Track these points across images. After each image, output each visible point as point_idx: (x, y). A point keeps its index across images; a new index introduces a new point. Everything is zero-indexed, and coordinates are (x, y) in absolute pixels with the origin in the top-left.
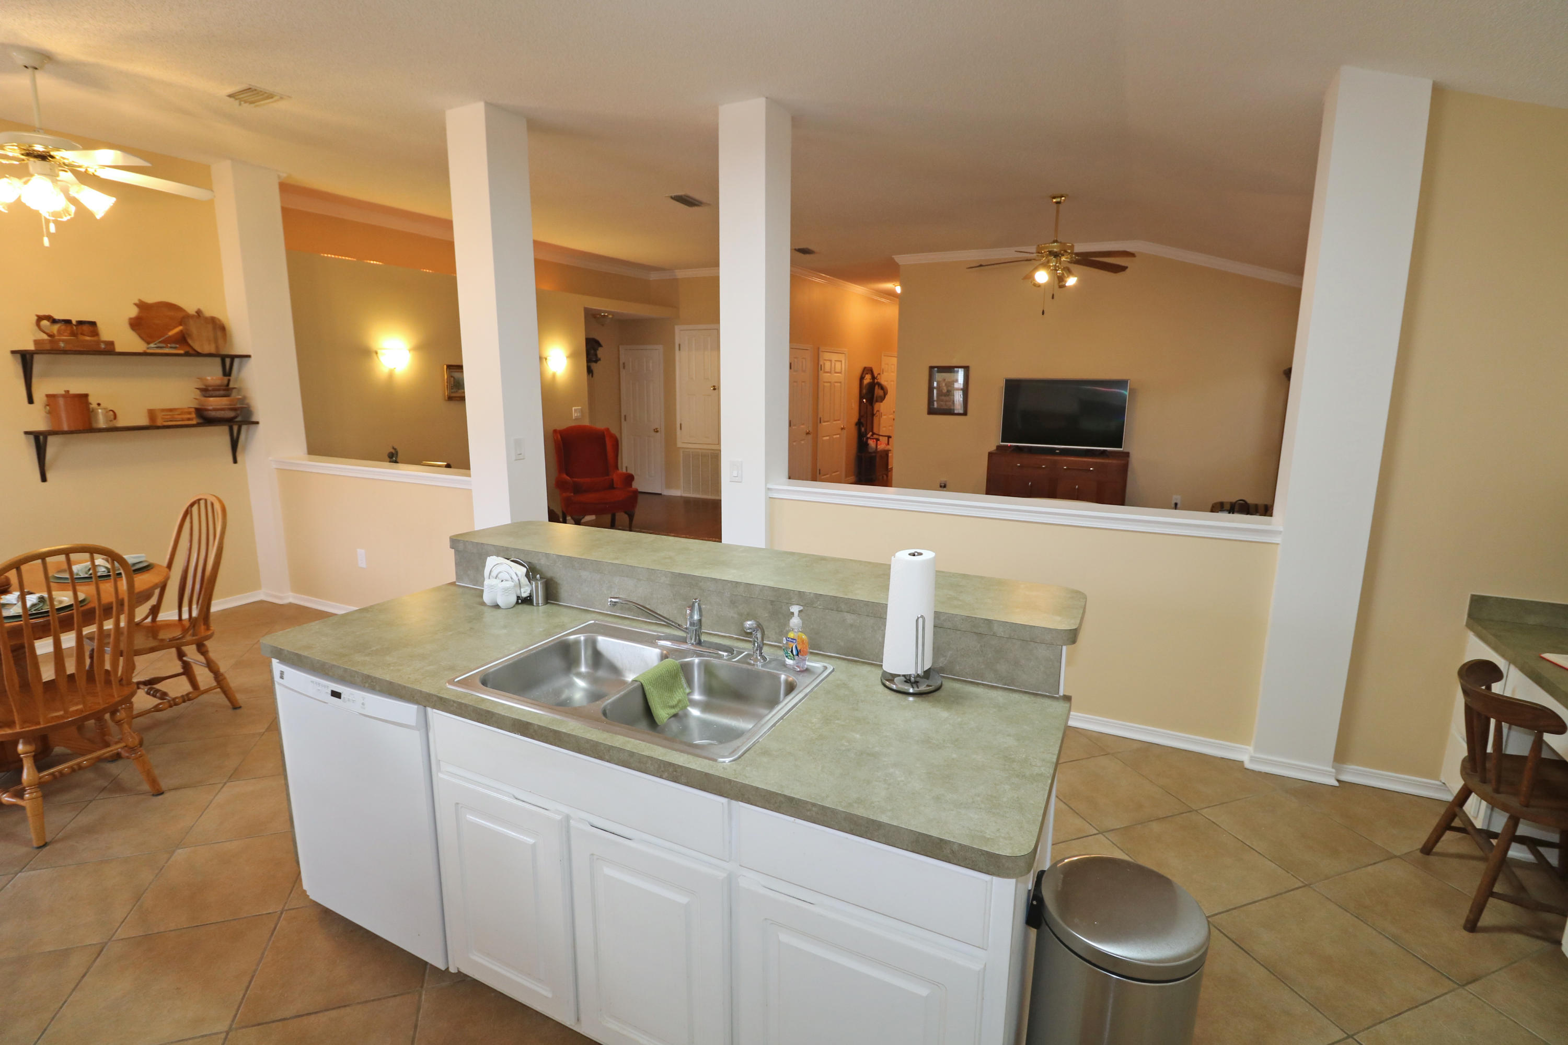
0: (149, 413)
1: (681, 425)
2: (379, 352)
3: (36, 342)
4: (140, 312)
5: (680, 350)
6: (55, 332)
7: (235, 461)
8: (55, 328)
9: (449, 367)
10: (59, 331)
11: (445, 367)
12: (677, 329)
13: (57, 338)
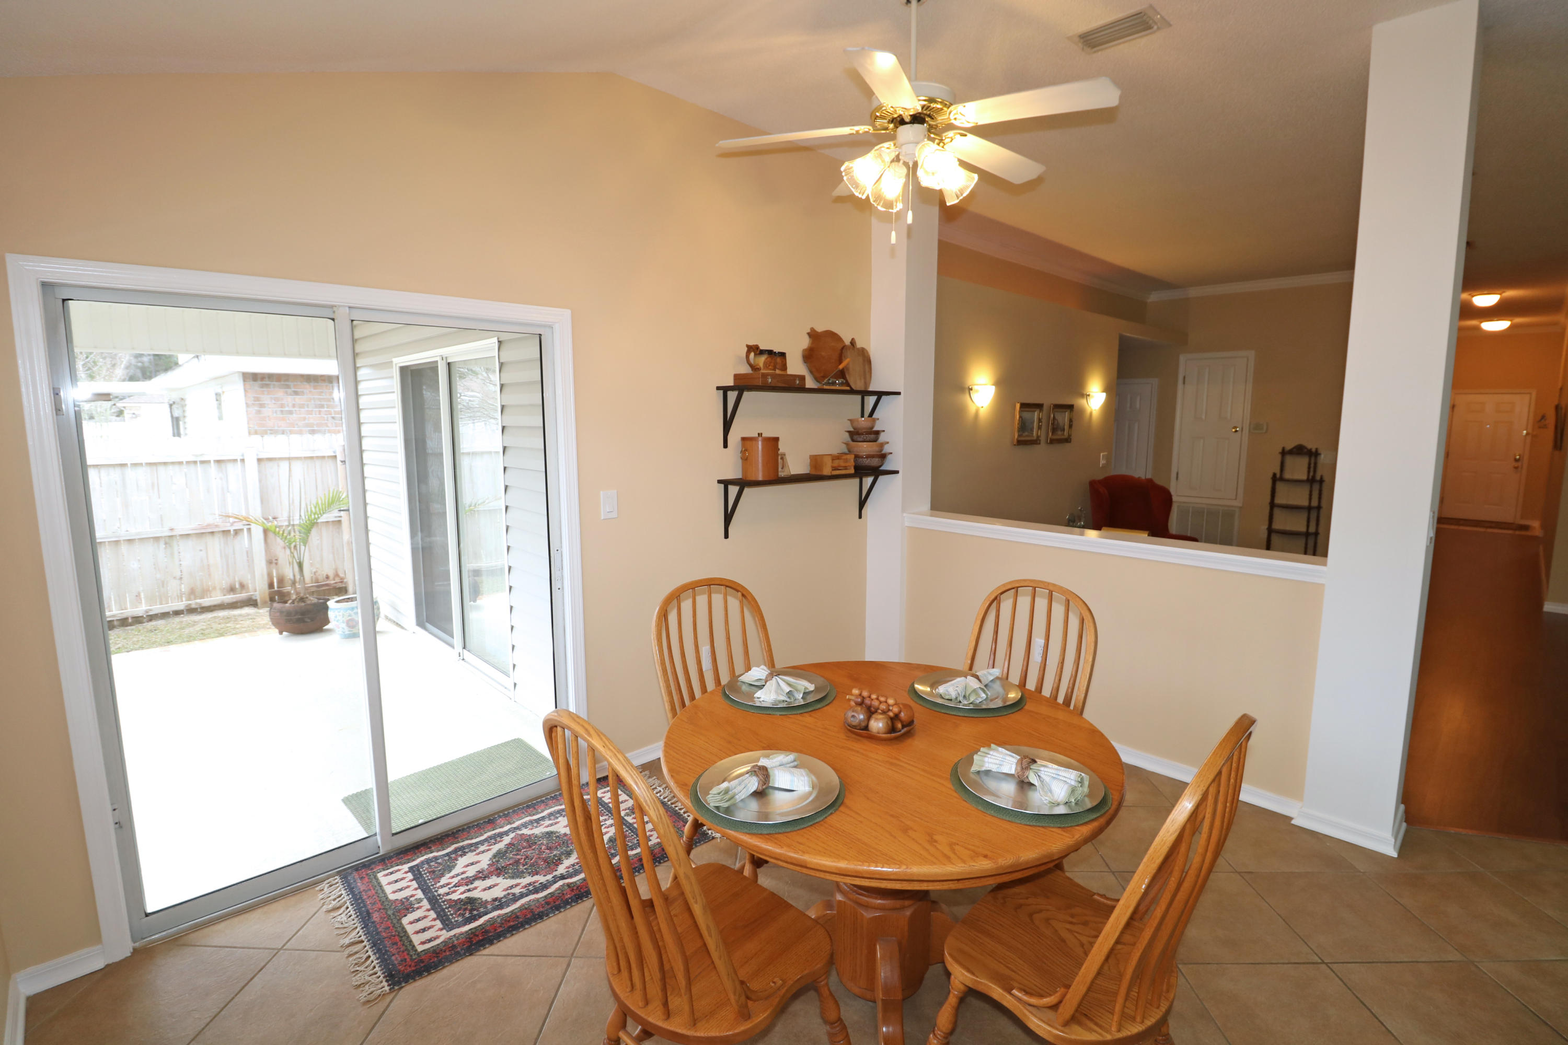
0: (811, 460)
1: (1177, 474)
2: (975, 388)
3: (736, 377)
4: (813, 343)
5: (1184, 383)
6: (761, 365)
7: (860, 517)
8: (762, 360)
9: (1024, 406)
10: (765, 363)
11: (1018, 406)
12: (1182, 358)
13: (762, 371)
